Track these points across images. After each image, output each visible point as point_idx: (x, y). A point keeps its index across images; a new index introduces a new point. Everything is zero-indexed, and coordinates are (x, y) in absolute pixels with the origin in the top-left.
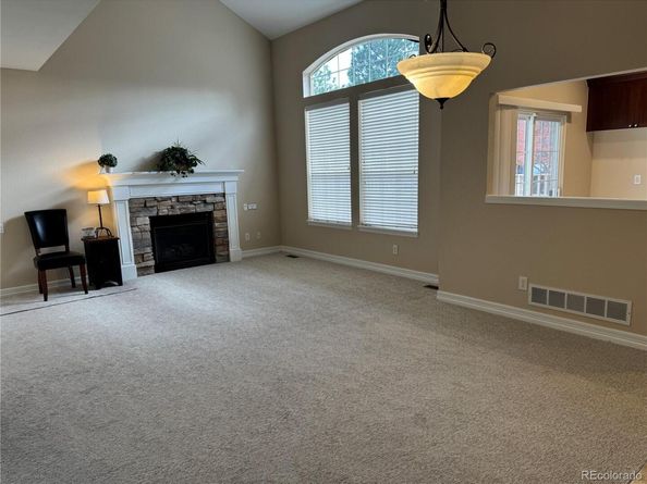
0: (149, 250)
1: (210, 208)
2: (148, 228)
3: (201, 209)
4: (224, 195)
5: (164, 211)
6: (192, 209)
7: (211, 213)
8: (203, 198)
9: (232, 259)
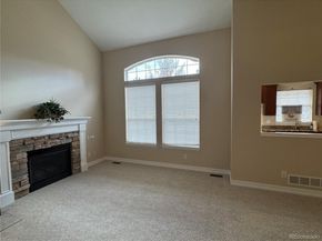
0: (26, 177)
1: (70, 141)
2: (26, 160)
3: (65, 142)
4: (78, 132)
5: (39, 147)
6: (58, 142)
7: (70, 144)
8: (66, 135)
9: (83, 170)
